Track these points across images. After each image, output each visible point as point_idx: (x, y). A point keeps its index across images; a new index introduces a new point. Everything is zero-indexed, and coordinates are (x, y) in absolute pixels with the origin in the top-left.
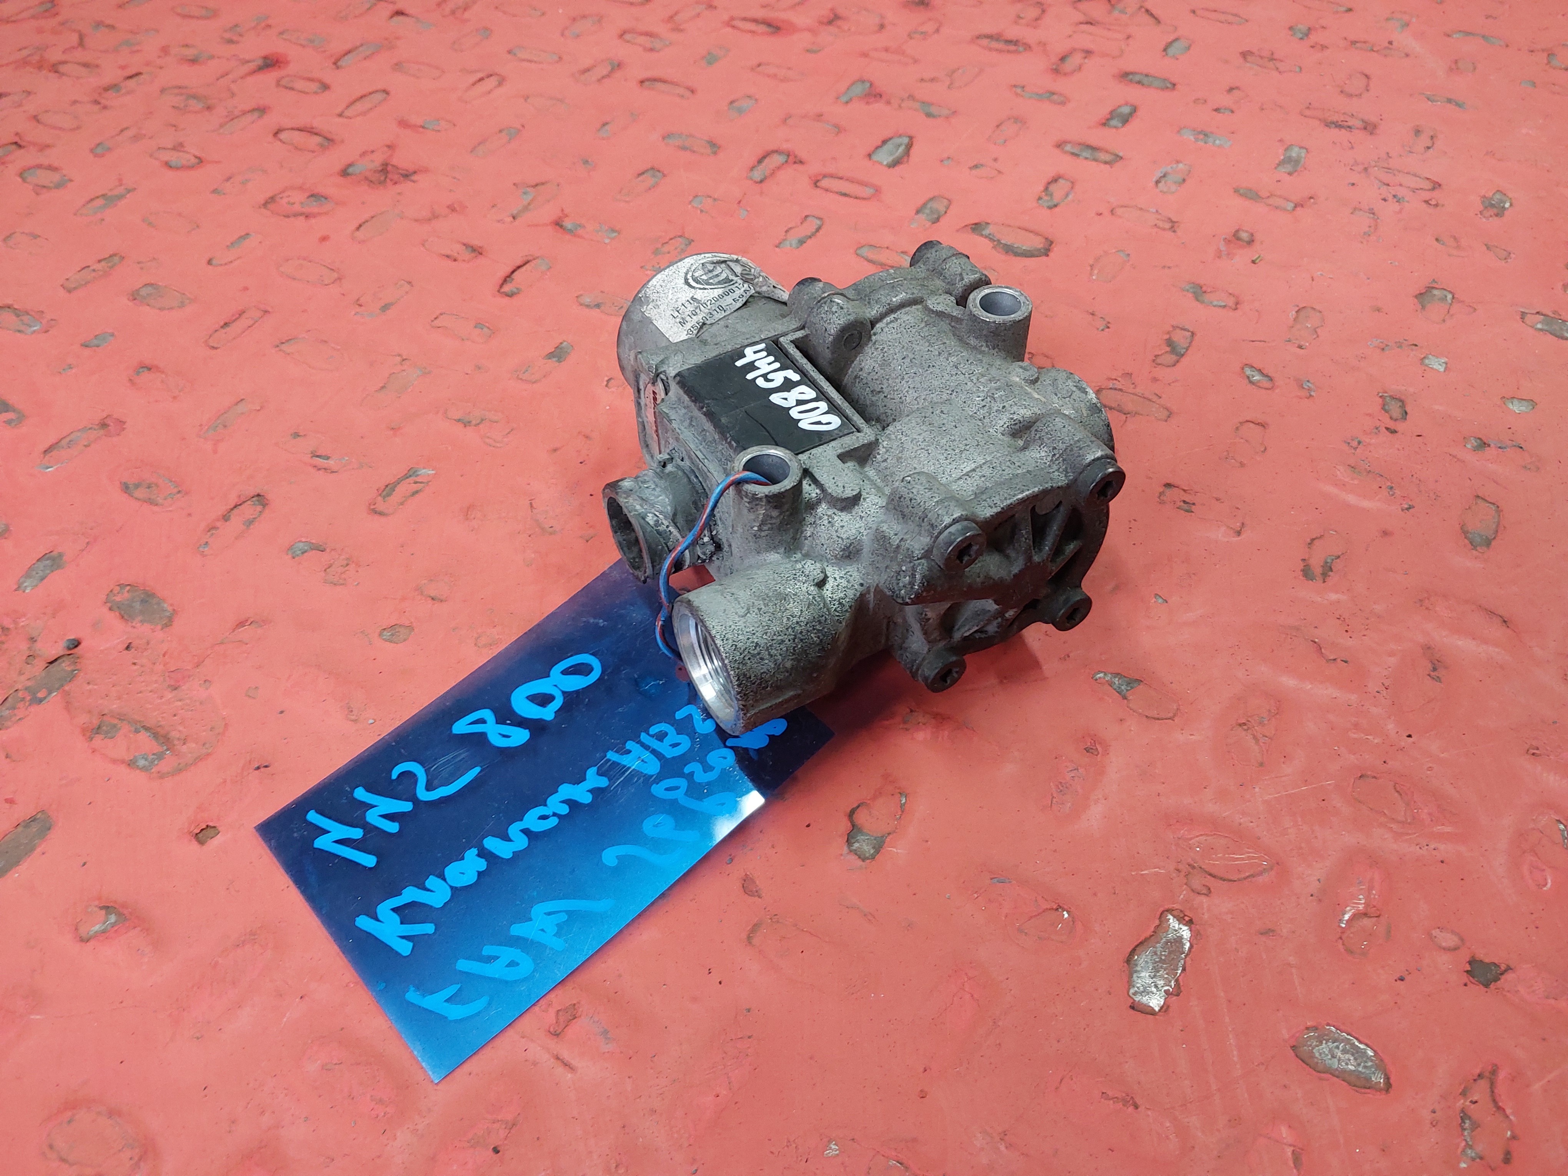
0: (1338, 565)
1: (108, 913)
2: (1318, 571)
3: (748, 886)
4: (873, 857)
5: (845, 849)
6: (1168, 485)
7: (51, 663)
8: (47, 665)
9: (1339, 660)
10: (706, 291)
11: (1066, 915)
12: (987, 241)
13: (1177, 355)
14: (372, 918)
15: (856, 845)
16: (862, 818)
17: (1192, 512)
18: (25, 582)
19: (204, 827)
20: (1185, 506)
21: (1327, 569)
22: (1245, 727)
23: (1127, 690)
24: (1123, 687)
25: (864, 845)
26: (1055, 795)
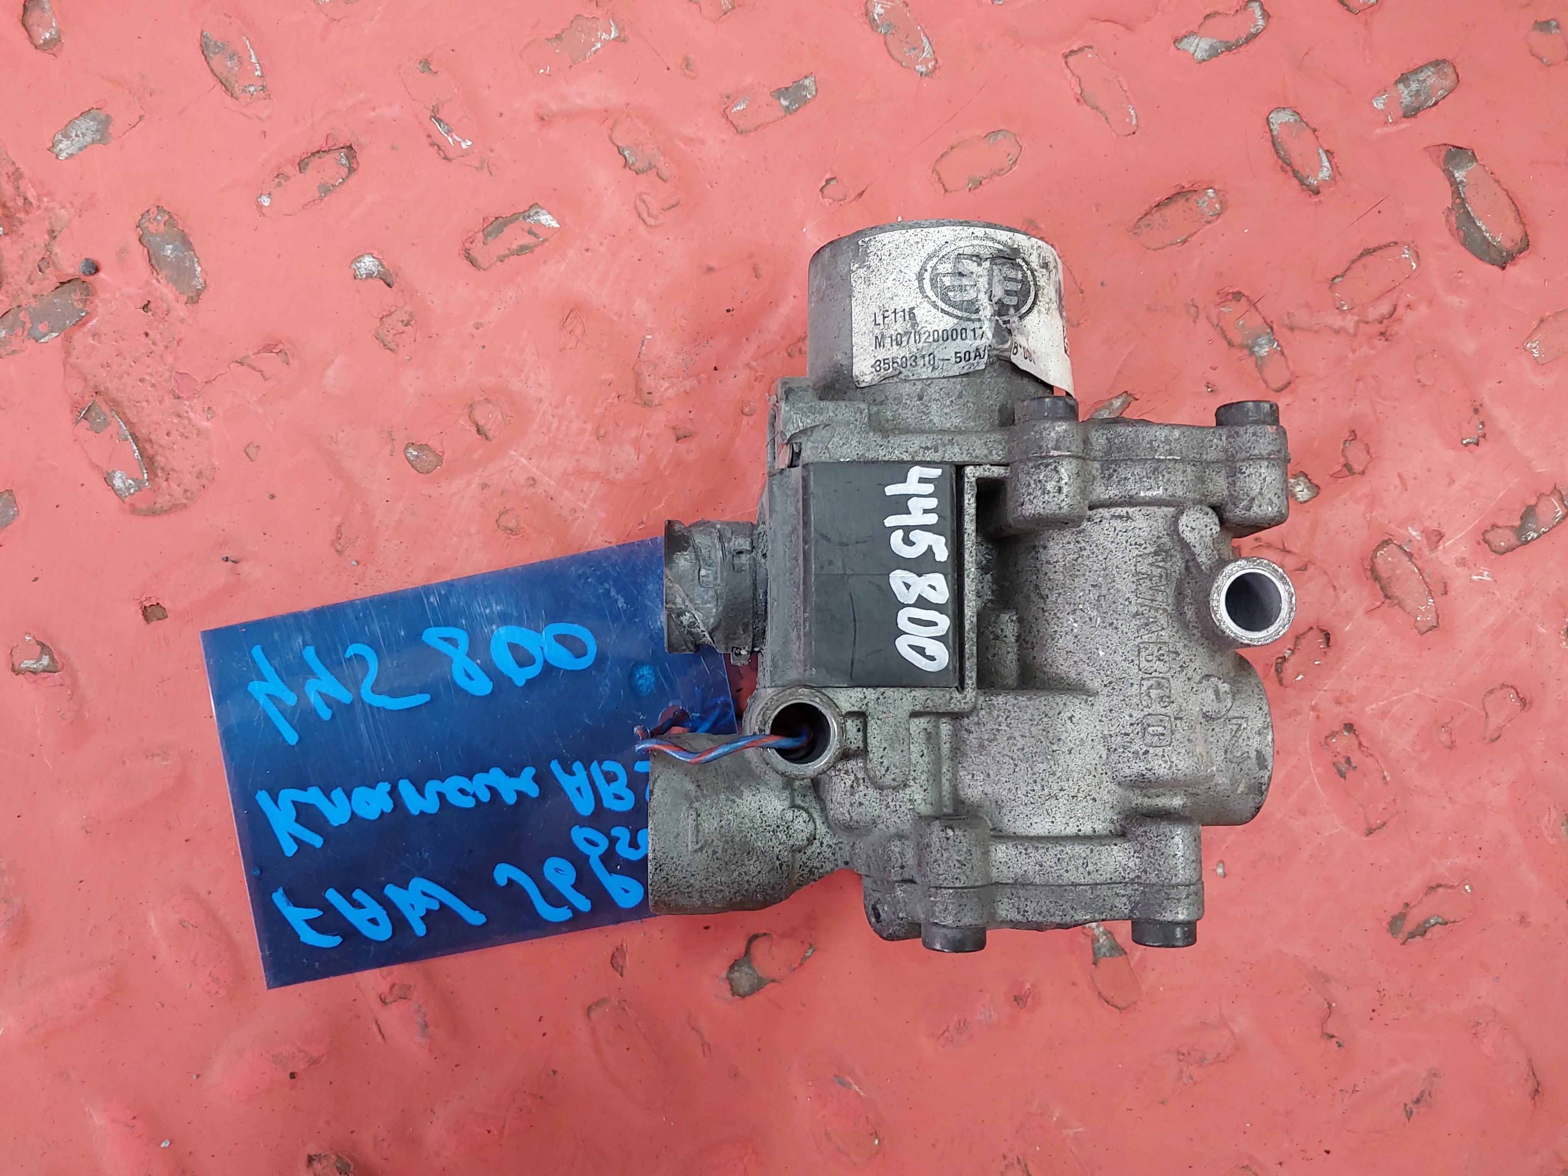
0: (1435, 933)
1: (42, 652)
2: (1410, 925)
3: (616, 960)
4: (743, 996)
5: (724, 974)
6: (1350, 727)
7: (62, 283)
8: (58, 285)
9: (1335, 1040)
10: (934, 311)
11: (876, 1142)
12: (1448, 191)
13: (1519, 538)
14: (272, 799)
15: (736, 975)
16: (760, 949)
17: (1345, 778)
18: (61, 141)
19: (155, 603)
20: (1344, 767)
21: (1422, 931)
22: (1181, 1057)
23: (1105, 955)
24: (1103, 950)
25: (743, 979)
26: (950, 1029)
